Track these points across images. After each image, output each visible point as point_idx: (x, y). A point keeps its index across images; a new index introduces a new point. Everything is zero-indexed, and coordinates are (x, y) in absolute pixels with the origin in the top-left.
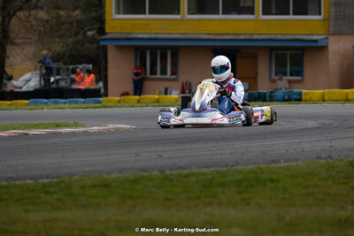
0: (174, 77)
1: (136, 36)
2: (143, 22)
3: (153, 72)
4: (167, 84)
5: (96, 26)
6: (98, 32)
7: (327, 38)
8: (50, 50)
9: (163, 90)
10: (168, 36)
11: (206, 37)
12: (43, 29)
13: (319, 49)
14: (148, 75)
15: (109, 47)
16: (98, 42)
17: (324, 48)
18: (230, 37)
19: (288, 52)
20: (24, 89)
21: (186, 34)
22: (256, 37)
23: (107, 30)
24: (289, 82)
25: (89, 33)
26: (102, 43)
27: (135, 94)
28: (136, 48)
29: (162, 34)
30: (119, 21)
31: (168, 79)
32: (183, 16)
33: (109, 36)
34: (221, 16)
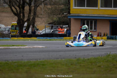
0: (95, 30)
1: (81, 15)
2: (84, 10)
5: (67, 11)
6: (68, 13)
8: (52, 20)
10: (93, 15)
11: (107, 16)
12: (50, 12)
15: (71, 19)
16: (67, 17)
18: (116, 16)
20: (42, 33)
21: (100, 15)
23: (71, 13)
25: (65, 14)
26: (69, 17)
29: (91, 14)
30: (75, 9)
31: (93, 31)
32: (99, 8)
33: (71, 15)
34: (113, 8)
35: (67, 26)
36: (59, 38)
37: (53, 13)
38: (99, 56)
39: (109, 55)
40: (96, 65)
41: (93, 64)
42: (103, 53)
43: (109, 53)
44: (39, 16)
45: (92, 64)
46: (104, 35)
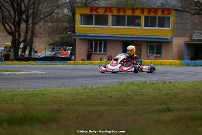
0: (105, 53)
1: (88, 35)
2: (92, 28)
3: (96, 51)
4: (101, 56)
5: (72, 30)
6: (73, 32)
7: (172, 38)
8: (53, 40)
9: (100, 59)
10: (102, 35)
11: (119, 36)
12: (50, 31)
13: (169, 43)
14: (93, 52)
15: (76, 39)
16: (72, 37)
17: (171, 42)
18: (129, 36)
19: (155, 44)
20: (41, 56)
21: (110, 34)
22: (141, 36)
23: (76, 32)
24: (155, 57)
25: (69, 33)
26: (74, 37)
27: (87, 60)
28: (89, 40)
29: (100, 34)
30: (81, 28)
31: (102, 54)
32: (110, 26)
33: (76, 34)
34: (126, 27)
35: (71, 47)
36: (61, 63)
37: (54, 31)
38: (110, 84)
39: (122, 83)
40: (107, 94)
41: (103, 94)
42: (115, 81)
43: (121, 81)
44: (38, 35)
45: (101, 94)
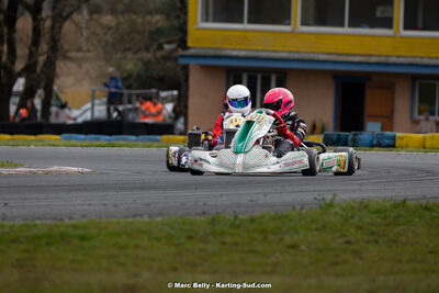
1: (228, 53)
2: (238, 34)
5: (177, 38)
6: (179, 46)
8: (118, 69)
10: (273, 55)
11: (325, 57)
12: (110, 40)
15: (191, 67)
16: (176, 59)
18: (357, 59)
19: (437, 84)
20: (80, 120)
21: (298, 52)
22: (393, 60)
23: (190, 44)
25: (167, 47)
26: (182, 61)
28: (229, 70)
29: (265, 51)
30: (206, 31)
32: (295, 27)
33: (191, 52)
34: (347, 30)
35: (175, 92)
36: (143, 140)
37: (121, 42)
38: (294, 209)
39: (331, 205)
40: (281, 240)
41: (271, 237)
42: (309, 197)
43: (329, 197)
44: (70, 54)
45: (266, 238)
46: (313, 130)
